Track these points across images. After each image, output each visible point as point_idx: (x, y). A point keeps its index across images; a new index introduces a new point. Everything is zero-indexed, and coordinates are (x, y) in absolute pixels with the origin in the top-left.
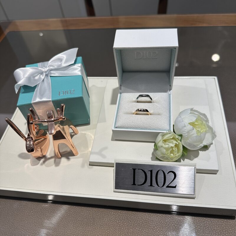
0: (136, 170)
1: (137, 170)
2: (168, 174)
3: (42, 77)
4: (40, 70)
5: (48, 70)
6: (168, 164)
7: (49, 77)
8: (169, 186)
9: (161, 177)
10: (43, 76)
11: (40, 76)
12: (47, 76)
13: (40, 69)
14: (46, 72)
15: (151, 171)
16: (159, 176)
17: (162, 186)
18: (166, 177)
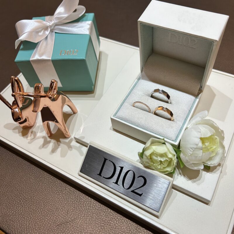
5: (53, 24)
8: (135, 191)
10: (48, 31)
11: (44, 31)
13: (45, 22)
15: (122, 168)
17: (127, 188)
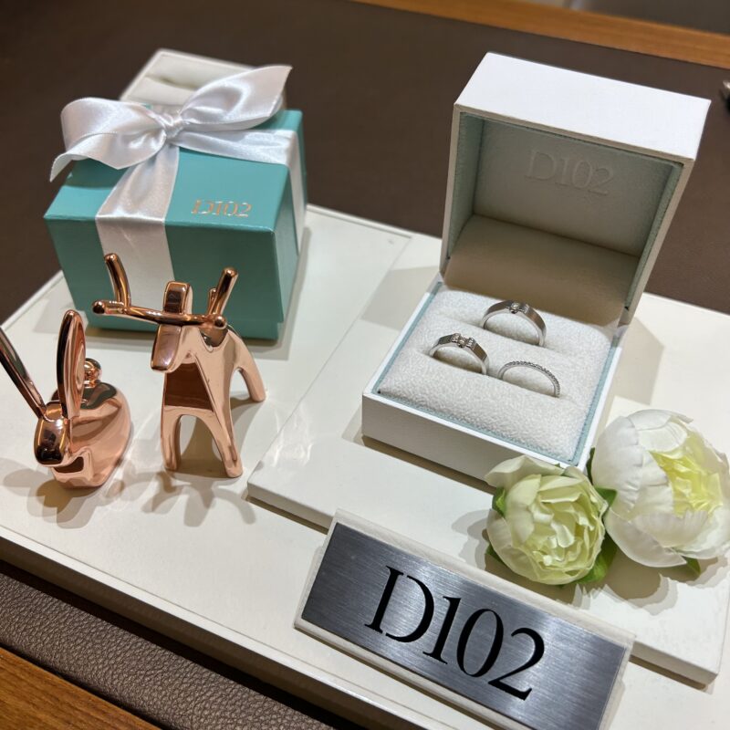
0: (400, 577)
1: (405, 576)
2: (513, 635)
3: (156, 145)
4: (154, 119)
5: (177, 126)
6: (529, 600)
7: (178, 150)
9: (483, 635)
10: (157, 140)
11: (146, 140)
12: (172, 146)
13: (153, 115)
14: (169, 130)
15: (455, 602)
16: (474, 630)
17: (475, 673)
18: (504, 644)
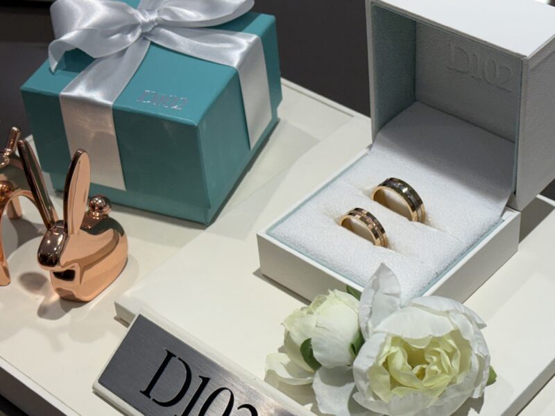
0: (173, 358)
7: (149, 43)
12: (145, 39)
14: (145, 25)
